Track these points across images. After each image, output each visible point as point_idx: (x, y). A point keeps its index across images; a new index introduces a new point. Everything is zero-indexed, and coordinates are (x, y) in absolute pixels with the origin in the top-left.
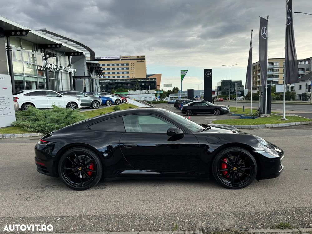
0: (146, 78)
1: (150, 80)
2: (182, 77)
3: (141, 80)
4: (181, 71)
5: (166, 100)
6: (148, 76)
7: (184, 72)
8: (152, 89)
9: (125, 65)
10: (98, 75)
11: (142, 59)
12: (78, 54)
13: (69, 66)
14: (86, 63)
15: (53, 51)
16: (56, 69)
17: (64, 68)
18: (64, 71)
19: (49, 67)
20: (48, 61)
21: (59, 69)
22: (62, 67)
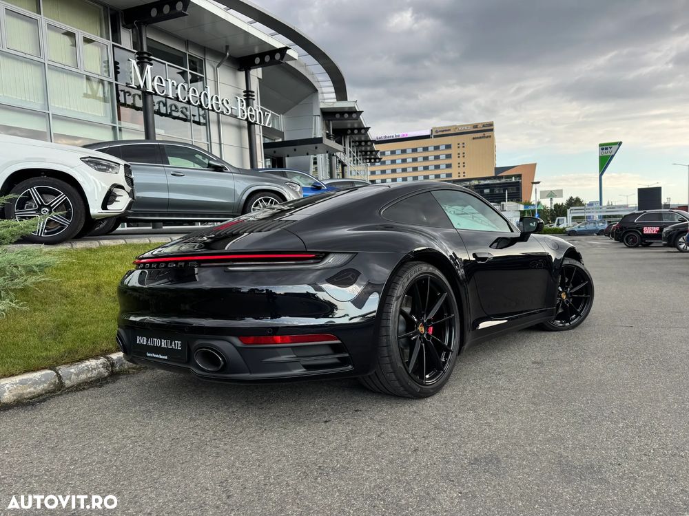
0: (494, 175)
1: (503, 181)
2: (605, 162)
3: (483, 182)
4: (600, 145)
5: (558, 224)
6: (498, 170)
7: (610, 148)
8: (512, 201)
9: (442, 147)
10: (366, 159)
11: (485, 131)
12: (272, 57)
13: (247, 100)
14: (321, 109)
15: (187, 48)
16: (187, 99)
17: (220, 102)
18: (222, 113)
19: (154, 90)
20: (148, 67)
21: (198, 103)
22: (212, 99)
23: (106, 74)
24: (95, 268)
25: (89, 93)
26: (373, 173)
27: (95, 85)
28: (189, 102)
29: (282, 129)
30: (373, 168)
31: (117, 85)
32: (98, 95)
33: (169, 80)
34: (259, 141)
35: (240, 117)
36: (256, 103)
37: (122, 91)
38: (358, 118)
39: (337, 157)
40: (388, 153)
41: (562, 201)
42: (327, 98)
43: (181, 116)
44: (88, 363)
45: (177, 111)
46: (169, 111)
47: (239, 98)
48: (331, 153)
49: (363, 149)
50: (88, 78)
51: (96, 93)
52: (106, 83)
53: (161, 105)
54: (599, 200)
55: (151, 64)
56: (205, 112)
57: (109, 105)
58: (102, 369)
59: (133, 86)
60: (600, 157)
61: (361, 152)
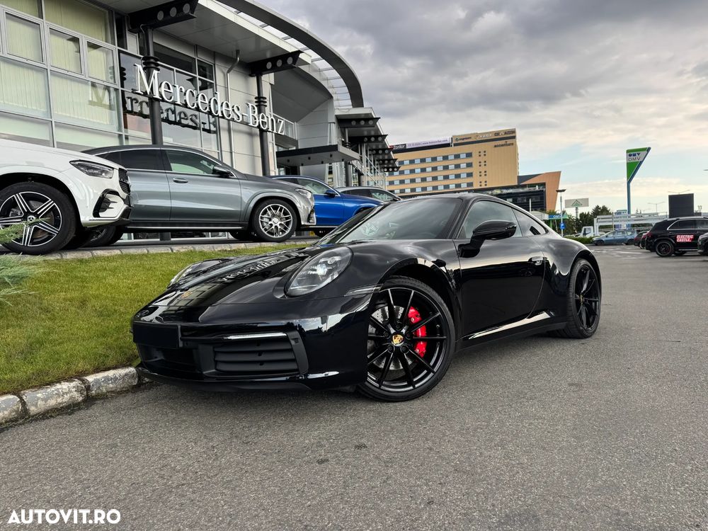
0: (516, 184)
1: (526, 189)
2: (632, 169)
3: (505, 191)
4: (628, 151)
5: (585, 234)
6: (521, 179)
7: (638, 154)
8: (535, 210)
9: (463, 156)
10: (384, 168)
11: (507, 138)
12: (285, 62)
13: (259, 106)
14: (336, 116)
15: (196, 53)
16: (195, 106)
17: (230, 109)
18: (233, 120)
19: (161, 96)
20: (155, 72)
21: (208, 109)
22: (222, 106)
23: (112, 81)
24: (83, 280)
25: (95, 100)
26: (391, 183)
27: (100, 91)
28: (198, 109)
29: (296, 137)
30: (391, 178)
31: (123, 92)
32: (104, 103)
33: (177, 86)
34: (272, 149)
35: (251, 124)
36: (269, 110)
37: (128, 98)
38: (374, 125)
39: (353, 166)
40: (407, 162)
41: (588, 210)
42: (342, 105)
43: (191, 123)
44: (58, 386)
45: (187, 119)
46: (178, 119)
47: (250, 105)
48: (347, 161)
49: (381, 157)
50: (93, 85)
51: (102, 101)
52: (112, 89)
53: (170, 112)
54: (627, 209)
55: (158, 70)
56: (215, 120)
57: (115, 113)
58: (75, 393)
59: (139, 92)
60: (627, 163)
61: (378, 160)
